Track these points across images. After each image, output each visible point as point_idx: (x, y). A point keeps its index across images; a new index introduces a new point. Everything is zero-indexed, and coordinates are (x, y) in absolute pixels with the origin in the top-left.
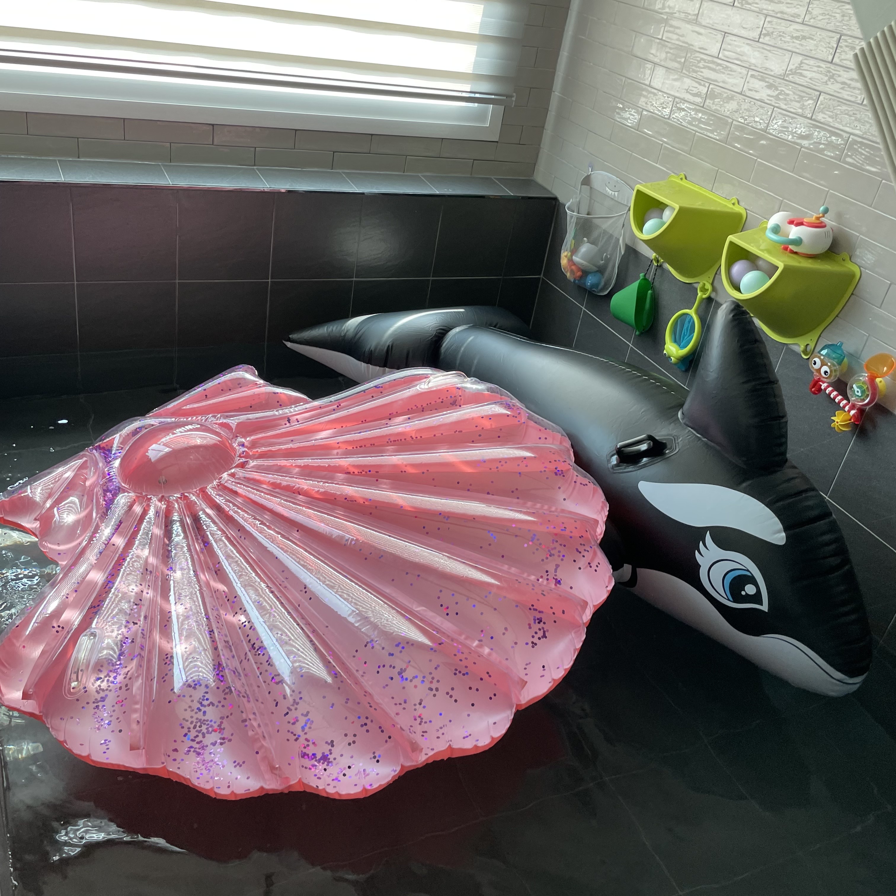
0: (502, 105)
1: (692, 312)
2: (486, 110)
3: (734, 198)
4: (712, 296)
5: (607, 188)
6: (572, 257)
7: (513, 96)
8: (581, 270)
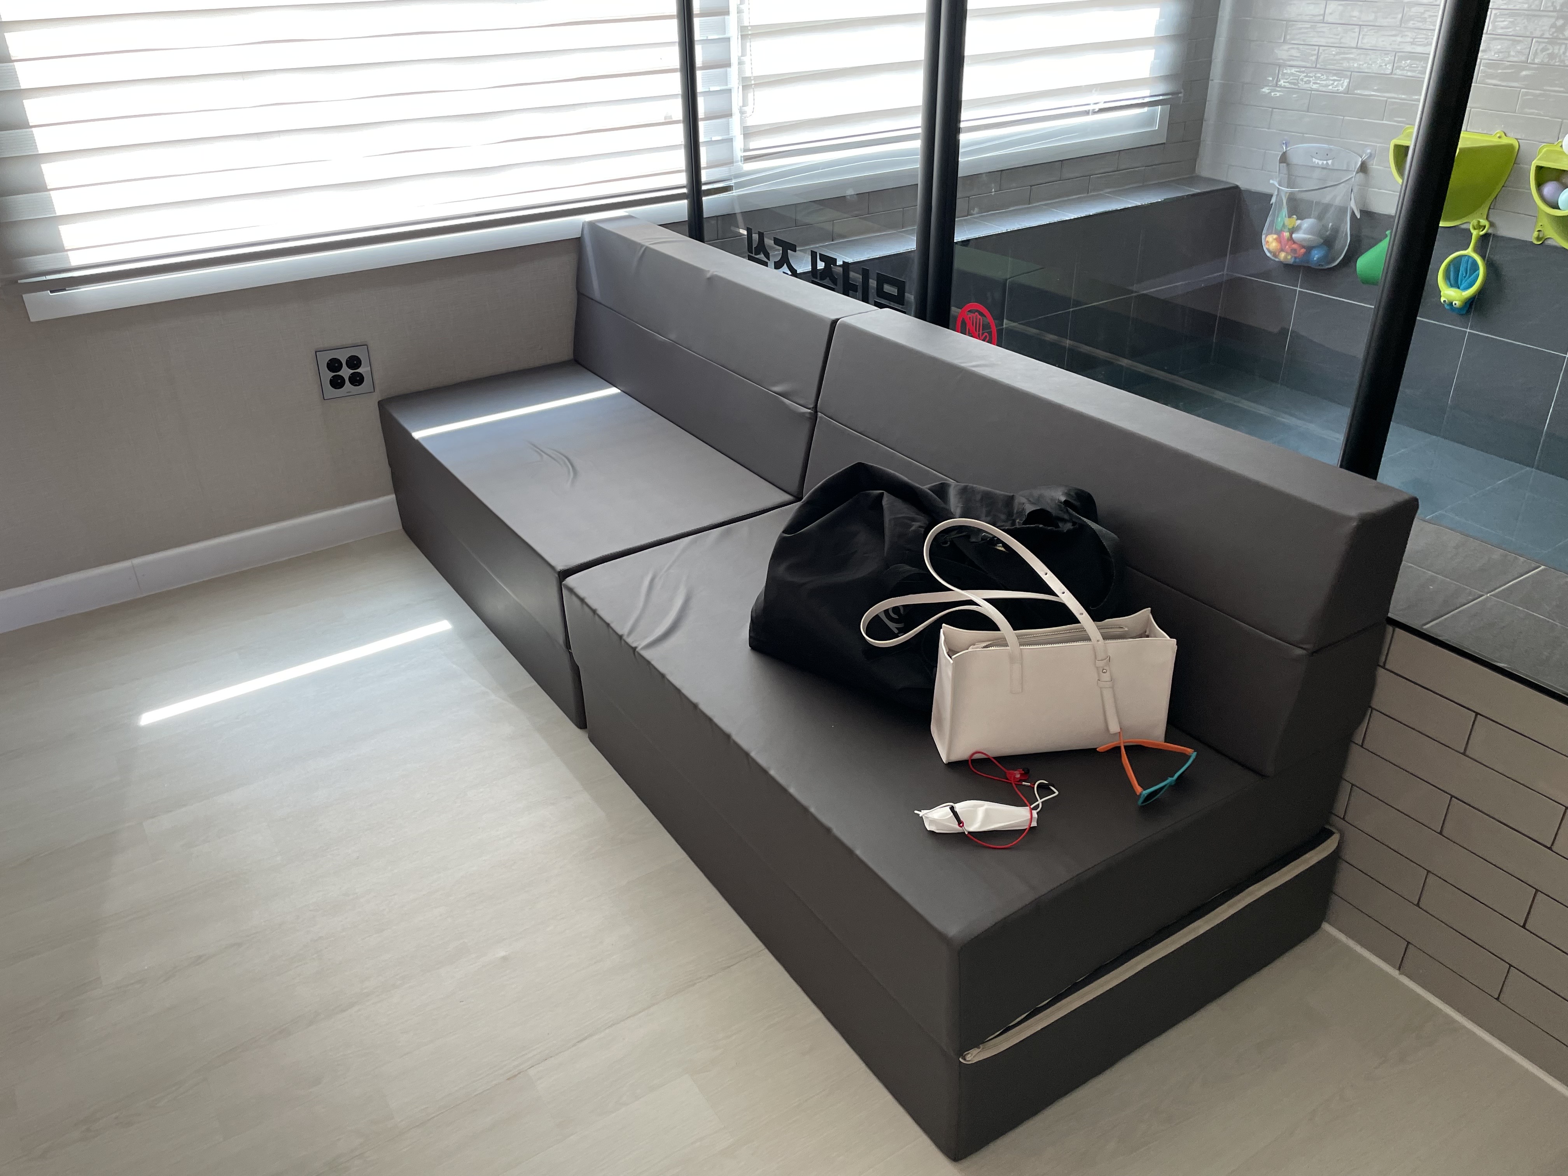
0: (1168, 104)
1: (1470, 252)
2: (1155, 113)
3: (1498, 132)
4: (1490, 231)
5: (1314, 160)
6: (1291, 236)
7: (1181, 93)
8: (1303, 247)
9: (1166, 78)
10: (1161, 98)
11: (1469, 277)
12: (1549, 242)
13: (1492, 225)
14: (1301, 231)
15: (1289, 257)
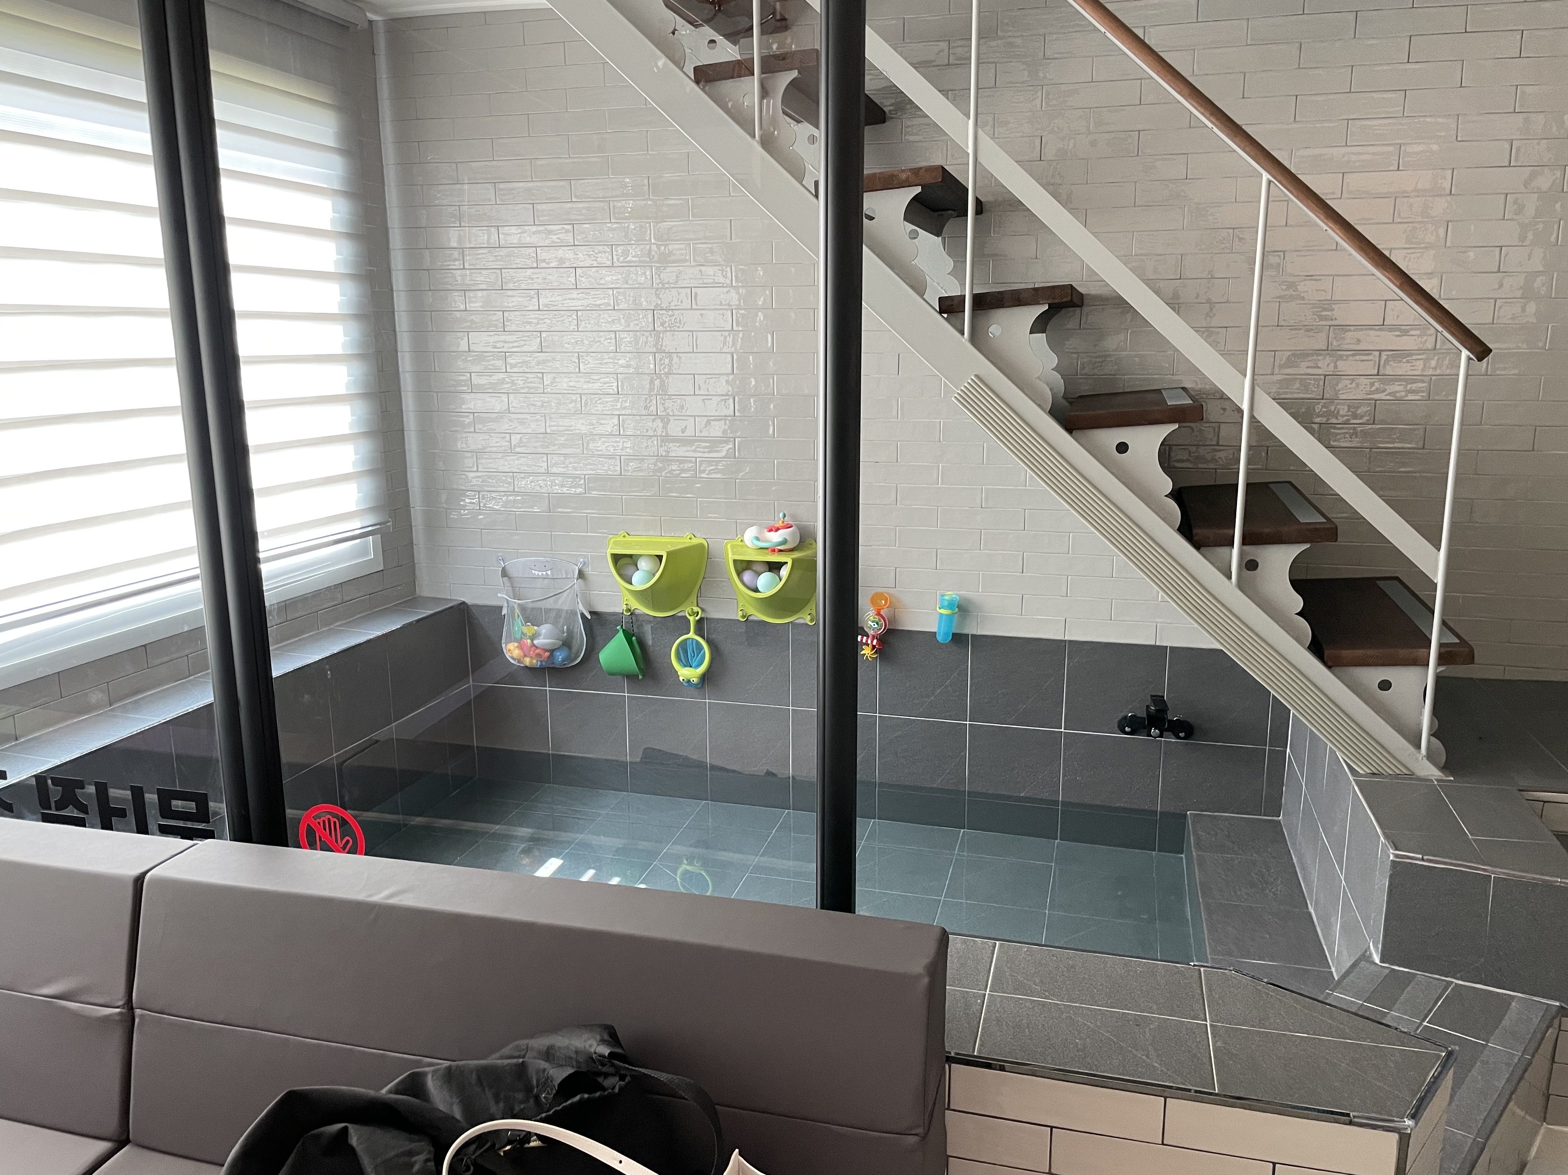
0: (378, 535)
1: (692, 635)
2: (367, 543)
3: (688, 535)
4: (703, 616)
5: (534, 572)
6: (532, 642)
7: (389, 522)
8: (546, 651)
9: (372, 510)
10: (370, 528)
11: (697, 656)
12: (751, 618)
13: (703, 610)
14: (542, 637)
15: (535, 661)
